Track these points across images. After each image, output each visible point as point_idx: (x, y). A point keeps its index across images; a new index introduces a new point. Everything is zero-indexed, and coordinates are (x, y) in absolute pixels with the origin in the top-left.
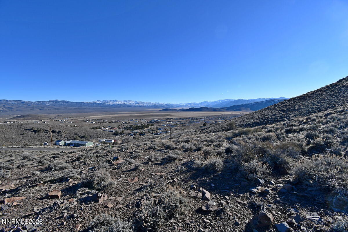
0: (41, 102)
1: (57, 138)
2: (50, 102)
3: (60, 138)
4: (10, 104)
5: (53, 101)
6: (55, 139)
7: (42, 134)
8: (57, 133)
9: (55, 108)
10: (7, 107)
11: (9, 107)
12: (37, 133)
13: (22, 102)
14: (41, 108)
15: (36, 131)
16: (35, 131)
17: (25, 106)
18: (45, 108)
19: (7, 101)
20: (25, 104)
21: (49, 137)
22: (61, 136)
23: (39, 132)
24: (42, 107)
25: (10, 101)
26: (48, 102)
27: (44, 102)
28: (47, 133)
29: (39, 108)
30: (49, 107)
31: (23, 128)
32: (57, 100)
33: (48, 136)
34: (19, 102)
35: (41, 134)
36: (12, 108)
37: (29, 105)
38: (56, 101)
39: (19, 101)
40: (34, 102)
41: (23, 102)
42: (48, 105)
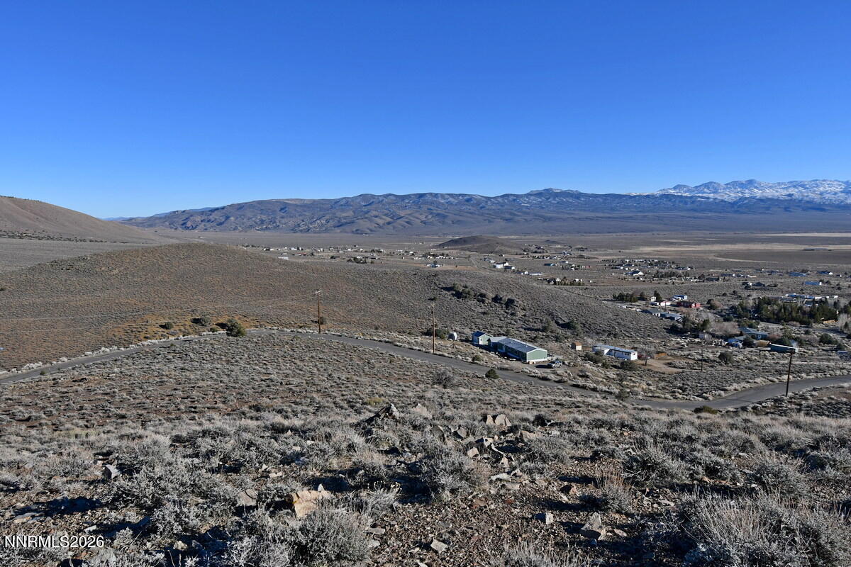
0: (511, 198)
1: (503, 319)
2: (532, 198)
3: (509, 321)
4: (442, 204)
5: (539, 194)
6: (496, 322)
7: (472, 303)
8: (504, 306)
9: (542, 216)
10: (435, 211)
11: (439, 212)
12: (461, 300)
13: (468, 197)
14: (508, 216)
15: (461, 293)
16: (459, 295)
17: (472, 209)
18: (515, 215)
19: (436, 195)
20: (472, 205)
21: (484, 313)
22: (512, 314)
23: (466, 297)
24: (511, 214)
25: (442, 195)
26: (528, 195)
27: (517, 196)
28: (483, 302)
29: (504, 216)
30: (528, 214)
31: (438, 283)
32: (551, 189)
33: (483, 310)
34: (461, 198)
35: (470, 302)
36: (445, 217)
37: (482, 208)
38: (548, 194)
39: (460, 195)
40: (494, 198)
41: (469, 199)
42: (527, 207)
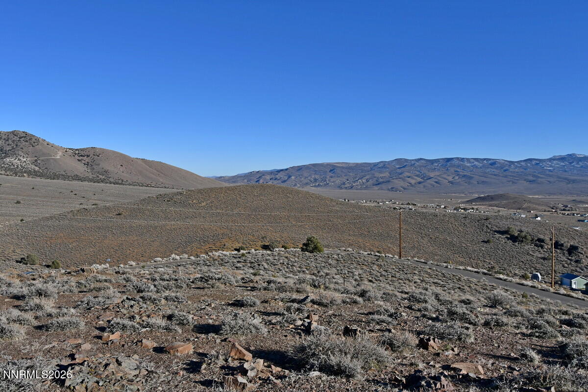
0: (534, 162)
1: (566, 265)
2: (555, 162)
3: (574, 268)
4: (468, 167)
5: (562, 159)
6: (559, 268)
7: (529, 247)
8: (566, 252)
9: (566, 179)
10: (461, 173)
11: (465, 174)
12: (517, 244)
13: (492, 161)
14: (531, 178)
15: (517, 237)
16: (514, 239)
17: (496, 172)
18: (539, 177)
19: (462, 159)
20: (496, 168)
21: (544, 259)
22: (577, 261)
23: (522, 241)
24: (534, 176)
25: (468, 160)
26: (550, 160)
27: (540, 160)
28: (542, 247)
29: (526, 177)
30: (550, 176)
31: (490, 226)
32: (574, 154)
33: (543, 256)
34: (485, 162)
35: (526, 247)
36: (471, 178)
37: (505, 170)
38: (571, 159)
39: (485, 159)
40: (516, 162)
41: (493, 163)
42: (550, 170)
